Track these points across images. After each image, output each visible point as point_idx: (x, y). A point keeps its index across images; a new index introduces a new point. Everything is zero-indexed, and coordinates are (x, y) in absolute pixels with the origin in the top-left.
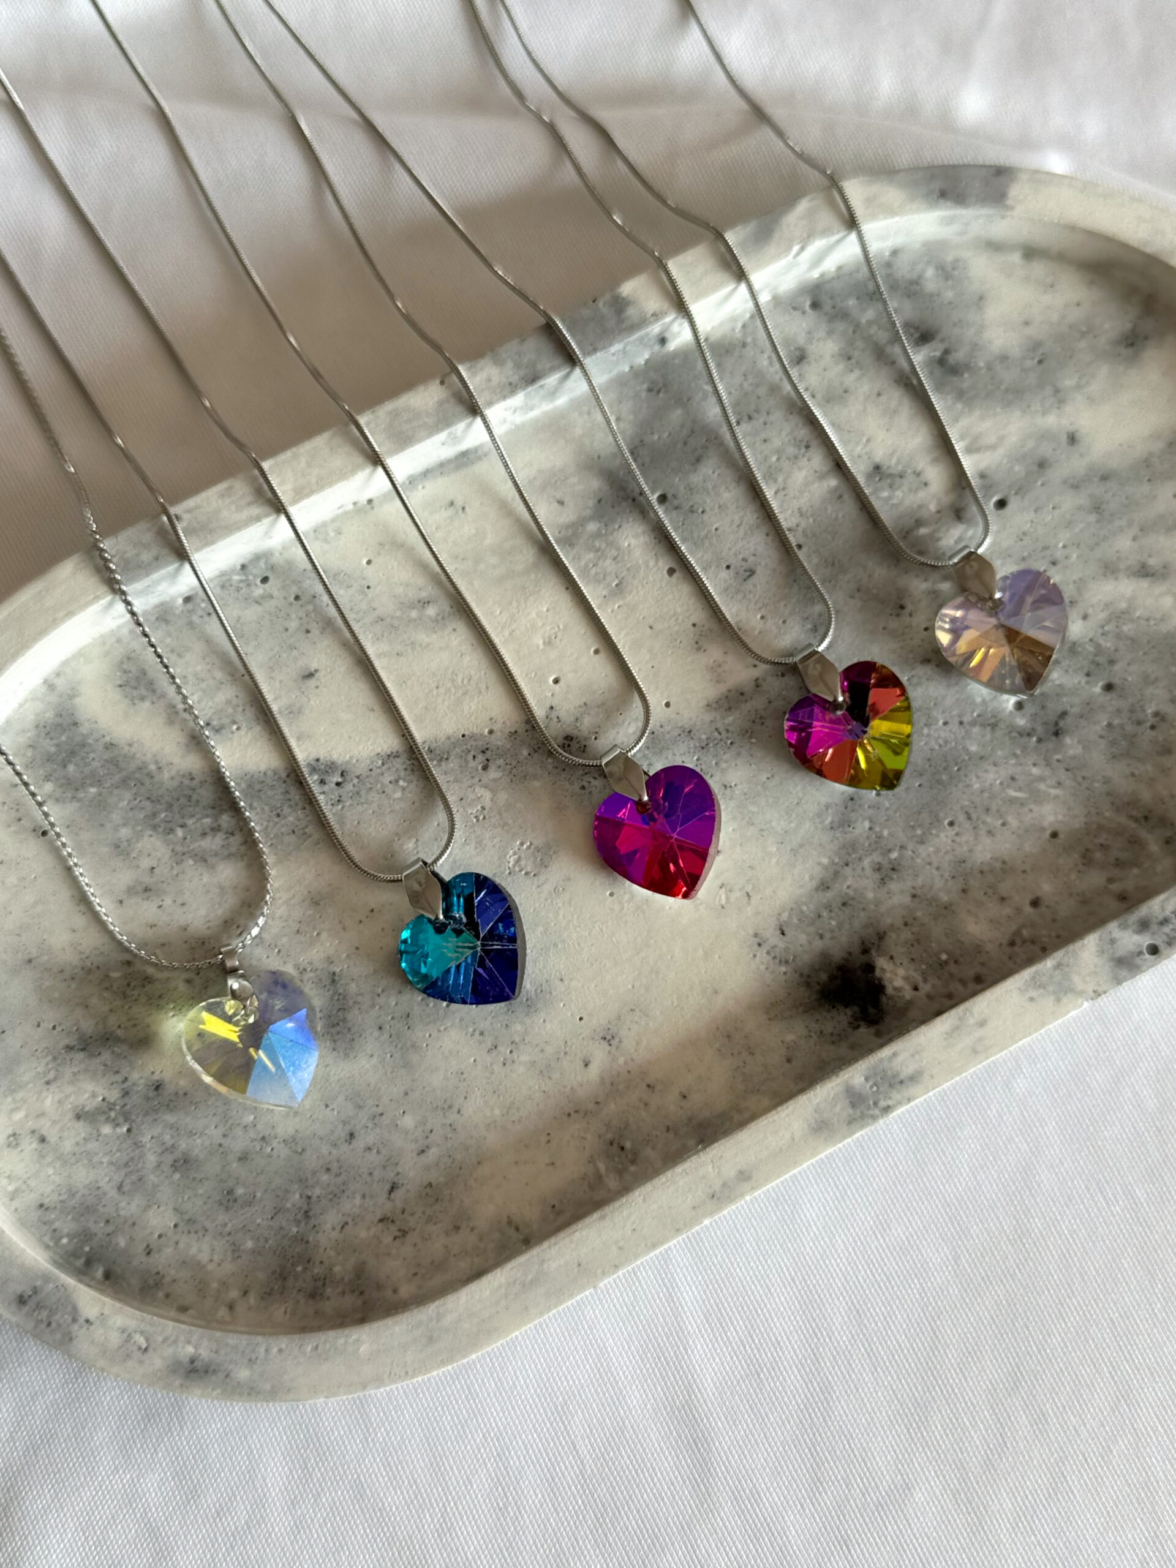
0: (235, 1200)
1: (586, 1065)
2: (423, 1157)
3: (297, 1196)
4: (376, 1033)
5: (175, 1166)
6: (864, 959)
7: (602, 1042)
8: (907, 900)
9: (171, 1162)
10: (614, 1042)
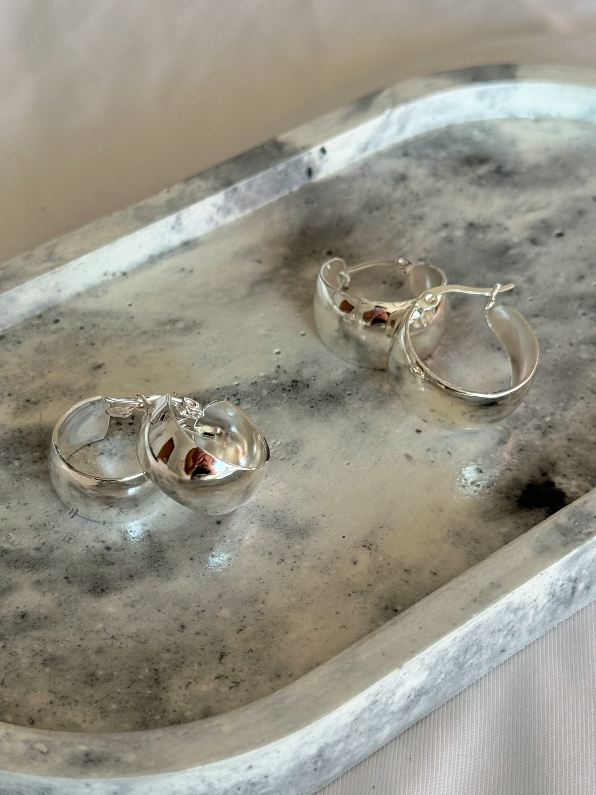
0: (98, 679)
1: (355, 563)
2: (241, 634)
3: (147, 670)
4: (189, 562)
5: (45, 663)
6: (544, 479)
7: (364, 548)
8: (565, 442)
9: (42, 662)
10: (374, 547)
